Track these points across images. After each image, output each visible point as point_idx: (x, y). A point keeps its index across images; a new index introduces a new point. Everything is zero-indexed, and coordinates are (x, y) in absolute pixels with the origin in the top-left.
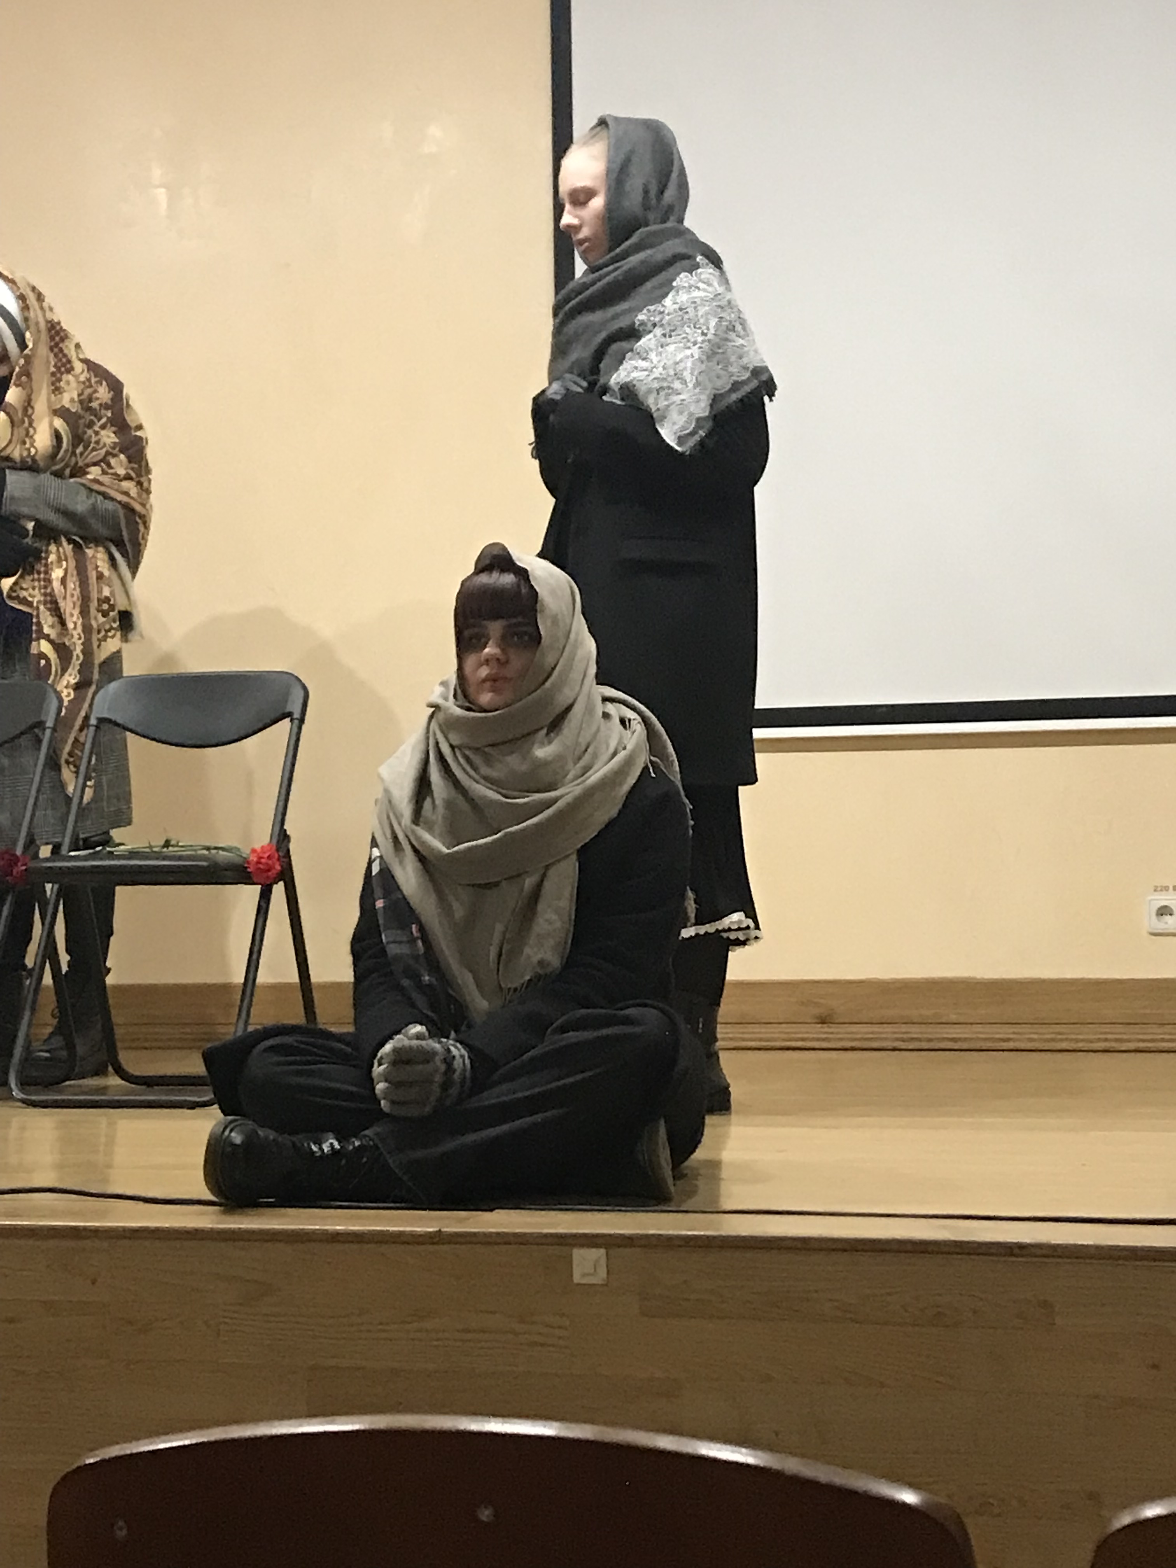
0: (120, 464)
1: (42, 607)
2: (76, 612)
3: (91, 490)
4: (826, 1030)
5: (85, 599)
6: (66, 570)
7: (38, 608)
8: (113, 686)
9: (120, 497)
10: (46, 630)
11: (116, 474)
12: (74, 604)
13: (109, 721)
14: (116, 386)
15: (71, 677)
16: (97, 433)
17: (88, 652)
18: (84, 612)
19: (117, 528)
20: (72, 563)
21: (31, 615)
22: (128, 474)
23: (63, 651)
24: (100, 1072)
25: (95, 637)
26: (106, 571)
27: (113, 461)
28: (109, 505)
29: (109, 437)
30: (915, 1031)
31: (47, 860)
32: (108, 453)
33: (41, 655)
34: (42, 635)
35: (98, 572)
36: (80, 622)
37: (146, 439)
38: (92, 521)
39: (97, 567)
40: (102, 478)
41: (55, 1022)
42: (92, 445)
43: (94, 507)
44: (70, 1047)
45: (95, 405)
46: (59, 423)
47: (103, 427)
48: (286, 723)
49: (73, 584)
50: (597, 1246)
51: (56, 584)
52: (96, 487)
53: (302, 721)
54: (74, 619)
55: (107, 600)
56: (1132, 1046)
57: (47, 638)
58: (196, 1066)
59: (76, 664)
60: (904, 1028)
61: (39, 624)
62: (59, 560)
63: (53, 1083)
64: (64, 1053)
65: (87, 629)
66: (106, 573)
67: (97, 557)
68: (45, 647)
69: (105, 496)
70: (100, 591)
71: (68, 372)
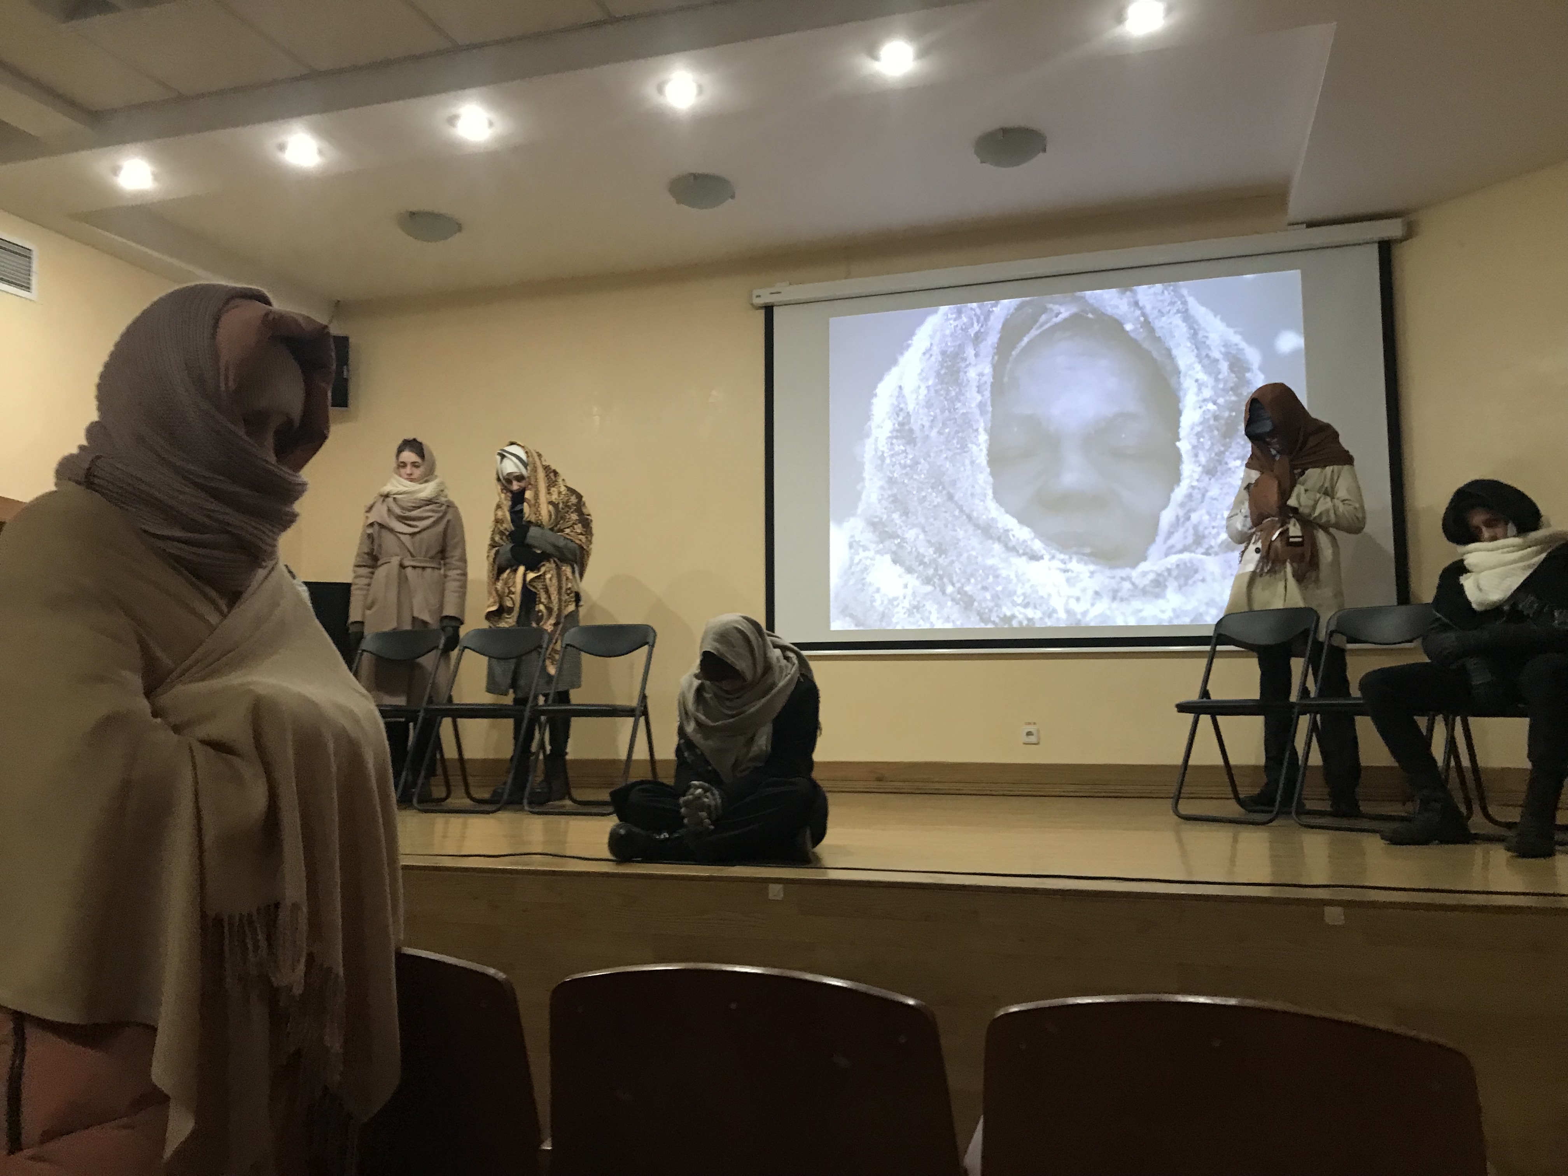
0: (579, 528)
2: (556, 593)
3: (565, 538)
4: (879, 784)
5: (560, 588)
6: (552, 574)
8: (573, 630)
9: (578, 542)
10: (543, 600)
11: (576, 532)
12: (555, 590)
13: (571, 646)
14: (580, 497)
15: (552, 621)
16: (569, 515)
17: (560, 610)
18: (559, 593)
19: (575, 555)
20: (555, 571)
21: (536, 593)
22: (582, 533)
23: (549, 610)
24: (562, 798)
25: (563, 604)
26: (571, 577)
27: (575, 526)
28: (573, 545)
30: (919, 785)
31: (543, 706)
32: (573, 523)
33: (540, 611)
34: (541, 603)
35: (566, 576)
36: (557, 597)
38: (565, 552)
39: (566, 574)
40: (570, 533)
42: (567, 520)
43: (566, 545)
44: (550, 787)
45: (569, 504)
46: (551, 507)
47: (572, 513)
48: (646, 647)
49: (555, 581)
50: (780, 883)
51: (548, 581)
52: (568, 537)
53: (653, 646)
54: (554, 597)
55: (569, 589)
56: (1014, 793)
57: (542, 603)
58: (605, 796)
59: (554, 615)
60: (914, 784)
61: (540, 598)
62: (549, 571)
63: (541, 804)
64: (547, 790)
65: (560, 600)
67: (567, 570)
68: (542, 607)
69: (572, 541)
70: (567, 584)
71: (553, 487)
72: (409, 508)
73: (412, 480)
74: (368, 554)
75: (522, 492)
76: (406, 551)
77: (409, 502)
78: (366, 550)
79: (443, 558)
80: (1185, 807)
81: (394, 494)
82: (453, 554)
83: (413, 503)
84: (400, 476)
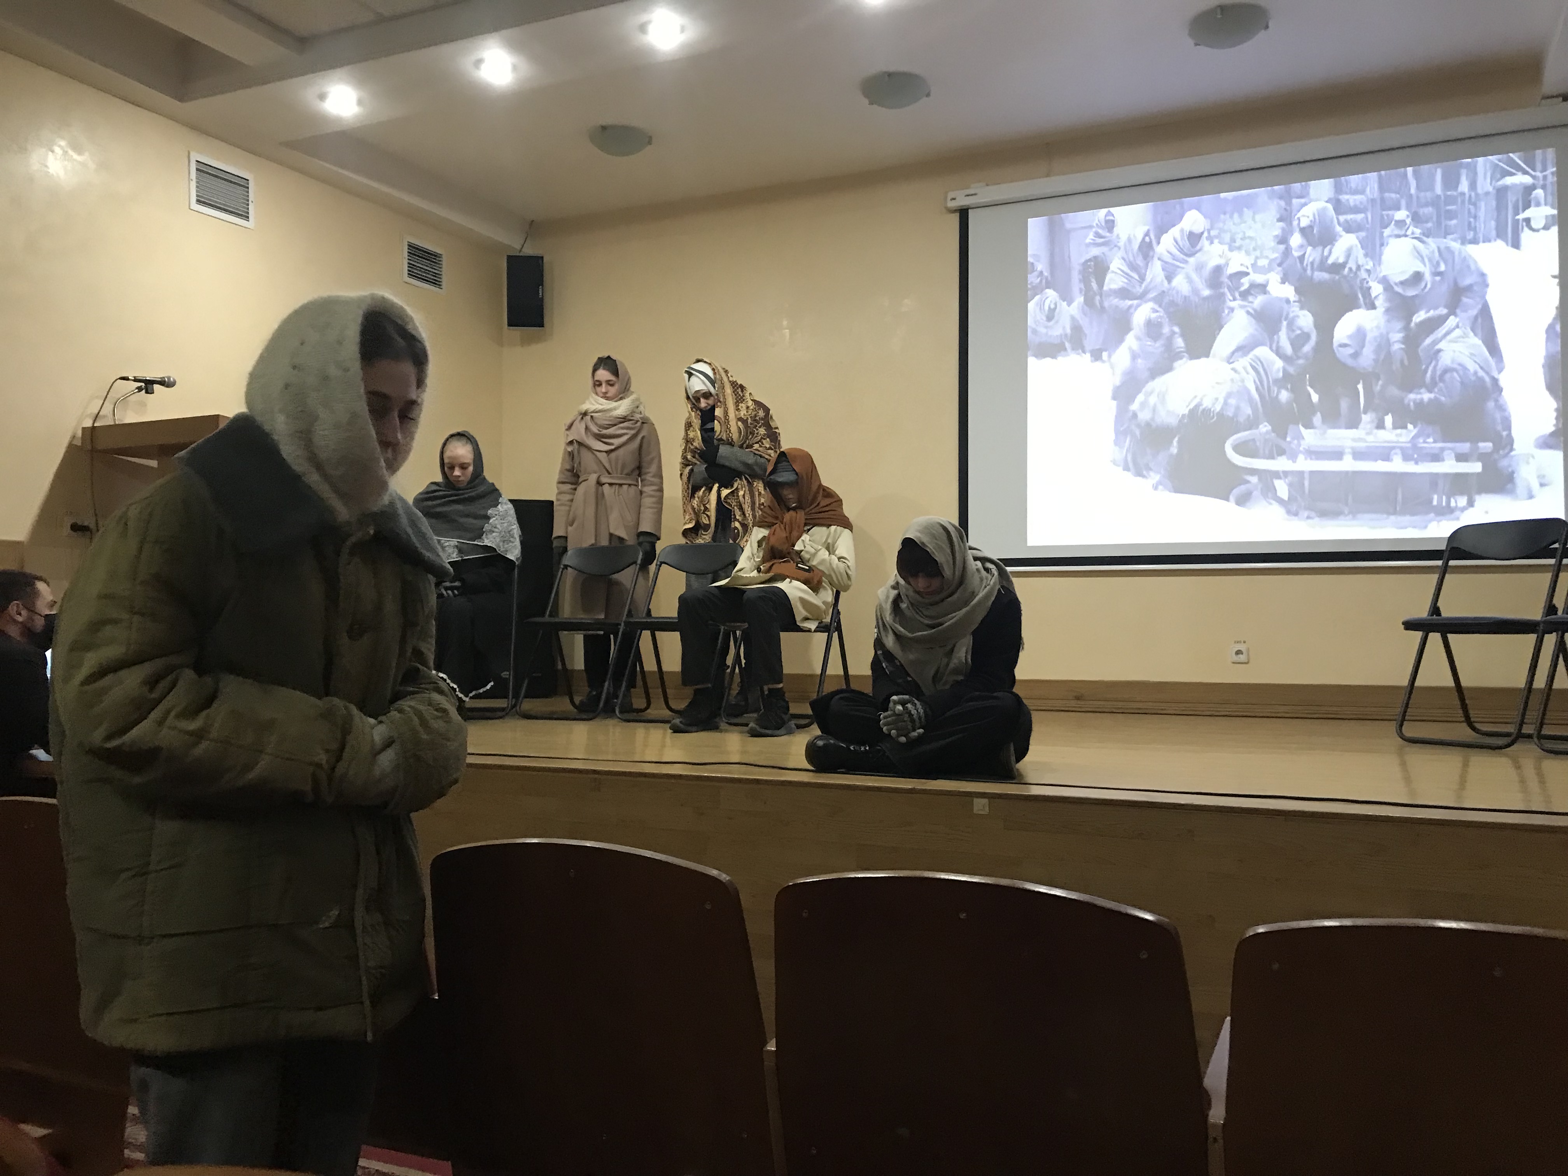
1: (735, 508)
3: (755, 454)
4: (1079, 703)
6: (745, 491)
7: (734, 508)
9: (767, 457)
10: (738, 517)
11: (765, 447)
12: (749, 506)
14: (767, 410)
16: (757, 430)
18: (753, 509)
20: (747, 488)
22: (770, 447)
23: (745, 525)
27: (764, 441)
28: (763, 460)
29: (762, 431)
30: (1120, 704)
32: (762, 438)
33: (736, 528)
34: (736, 520)
35: (759, 492)
37: (779, 433)
38: (755, 467)
39: (758, 490)
40: (760, 449)
41: (739, 689)
42: (755, 435)
43: (756, 461)
44: (746, 700)
45: (757, 418)
46: (740, 423)
47: (760, 427)
49: (748, 497)
50: (985, 798)
51: (741, 498)
52: (757, 452)
55: (763, 504)
56: (1223, 713)
57: (738, 520)
60: (1115, 703)
61: (735, 514)
62: (742, 488)
64: (743, 703)
65: (754, 516)
66: (763, 492)
67: (759, 485)
68: (737, 524)
69: (761, 456)
71: (742, 402)
72: (606, 426)
73: (607, 398)
74: (568, 470)
75: (713, 408)
76: (603, 468)
77: (606, 420)
78: (568, 467)
79: (640, 475)
80: (1410, 730)
81: (593, 412)
82: (648, 470)
83: (610, 420)
84: (597, 394)
